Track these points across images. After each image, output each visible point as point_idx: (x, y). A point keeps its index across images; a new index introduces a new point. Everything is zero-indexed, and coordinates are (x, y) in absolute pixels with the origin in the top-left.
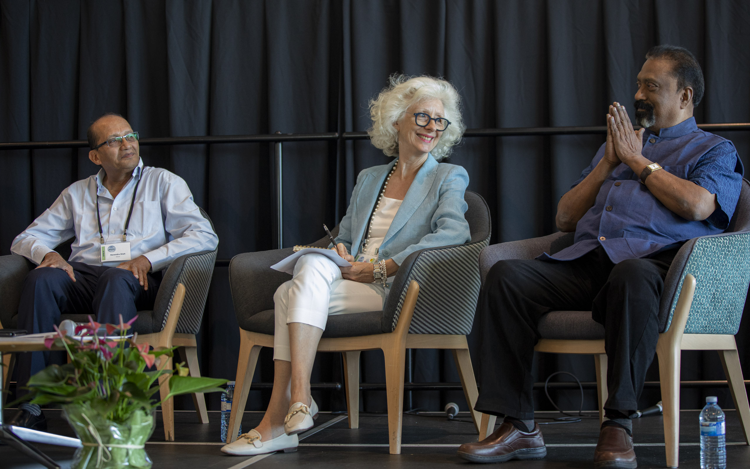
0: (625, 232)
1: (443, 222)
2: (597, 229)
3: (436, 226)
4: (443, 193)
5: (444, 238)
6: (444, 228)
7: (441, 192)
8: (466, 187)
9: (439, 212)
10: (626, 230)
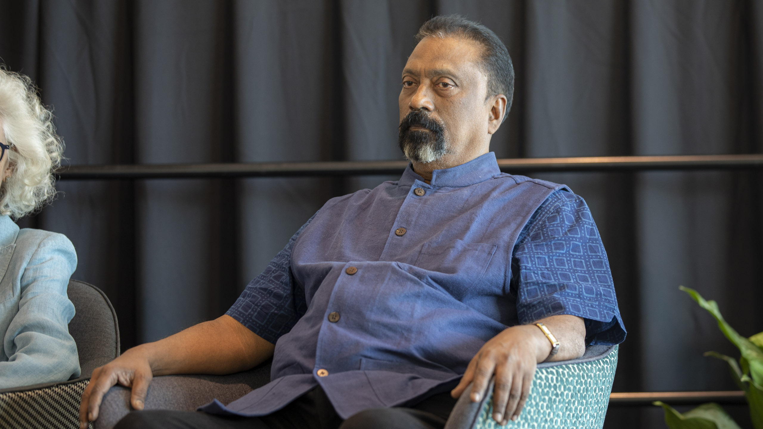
0: (364, 360)
1: (28, 340)
2: (312, 355)
3: (13, 346)
4: (27, 285)
5: (30, 370)
6: (28, 352)
7: (25, 283)
8: (71, 274)
9: (19, 319)
10: (366, 357)
